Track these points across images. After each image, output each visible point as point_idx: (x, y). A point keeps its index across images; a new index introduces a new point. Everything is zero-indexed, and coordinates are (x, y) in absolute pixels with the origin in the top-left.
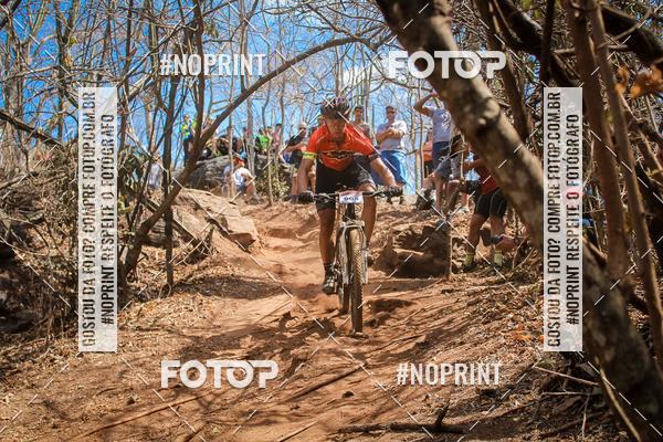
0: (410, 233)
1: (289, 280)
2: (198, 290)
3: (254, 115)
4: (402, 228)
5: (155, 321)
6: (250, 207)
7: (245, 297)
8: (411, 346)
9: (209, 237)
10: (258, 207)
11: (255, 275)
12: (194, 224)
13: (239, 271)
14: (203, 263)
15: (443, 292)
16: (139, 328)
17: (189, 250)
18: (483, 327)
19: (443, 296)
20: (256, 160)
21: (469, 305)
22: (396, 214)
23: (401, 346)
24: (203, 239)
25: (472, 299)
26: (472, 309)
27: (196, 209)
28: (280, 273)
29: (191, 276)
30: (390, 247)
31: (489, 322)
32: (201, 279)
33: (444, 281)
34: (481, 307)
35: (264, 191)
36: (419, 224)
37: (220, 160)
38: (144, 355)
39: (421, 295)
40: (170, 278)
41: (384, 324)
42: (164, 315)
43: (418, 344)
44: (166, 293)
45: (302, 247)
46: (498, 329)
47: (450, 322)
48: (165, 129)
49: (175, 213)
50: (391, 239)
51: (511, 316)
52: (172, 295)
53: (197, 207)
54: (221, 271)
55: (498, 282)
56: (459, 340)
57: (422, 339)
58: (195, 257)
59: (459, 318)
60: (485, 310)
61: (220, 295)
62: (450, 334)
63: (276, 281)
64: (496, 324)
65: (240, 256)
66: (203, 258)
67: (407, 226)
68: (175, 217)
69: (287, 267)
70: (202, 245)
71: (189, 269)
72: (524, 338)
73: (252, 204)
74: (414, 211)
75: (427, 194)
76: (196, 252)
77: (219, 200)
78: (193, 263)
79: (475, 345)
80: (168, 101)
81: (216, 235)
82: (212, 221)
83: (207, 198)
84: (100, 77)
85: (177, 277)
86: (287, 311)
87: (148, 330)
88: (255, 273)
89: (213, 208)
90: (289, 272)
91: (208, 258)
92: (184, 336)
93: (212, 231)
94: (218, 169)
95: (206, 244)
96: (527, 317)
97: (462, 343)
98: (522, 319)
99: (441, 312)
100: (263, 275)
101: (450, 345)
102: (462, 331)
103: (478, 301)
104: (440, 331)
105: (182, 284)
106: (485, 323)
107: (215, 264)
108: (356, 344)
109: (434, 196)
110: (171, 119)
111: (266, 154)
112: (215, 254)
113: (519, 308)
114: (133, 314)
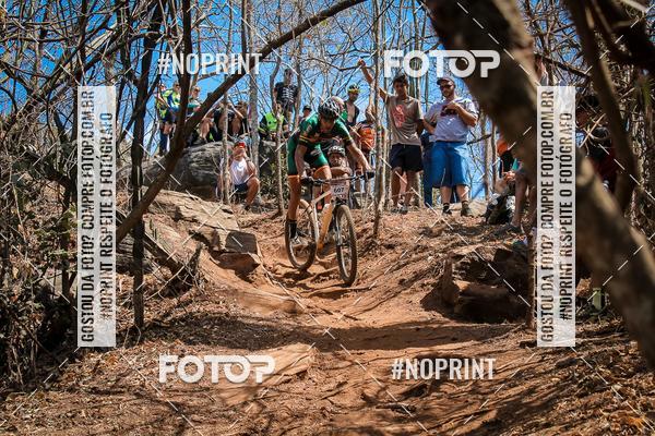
0: (476, 259)
1: (306, 322)
2: (178, 335)
3: (259, 84)
4: (464, 251)
5: (117, 380)
6: (252, 216)
7: (244, 347)
8: (476, 424)
9: (194, 261)
10: (263, 215)
11: (258, 315)
12: (174, 241)
13: (236, 309)
14: (185, 296)
15: (523, 345)
16: (95, 391)
17: (166, 279)
18: (577, 402)
19: (522, 351)
20: (262, 148)
21: (560, 366)
22: (458, 229)
23: (461, 424)
24: (187, 262)
25: (563, 358)
26: (563, 373)
27: (176, 220)
28: (294, 312)
29: (167, 315)
30: (448, 277)
31: (587, 394)
32: (182, 319)
33: (524, 329)
34: (576, 370)
35: (272, 192)
36: (489, 246)
37: (211, 149)
38: (102, 429)
39: (491, 348)
40: (139, 317)
41: (438, 390)
42: (130, 371)
43: (485, 424)
44: (133, 339)
45: (324, 275)
46: (598, 406)
47: (531, 391)
48: (134, 110)
49: (147, 226)
50: (448, 266)
51: (618, 387)
52: (141, 342)
53: (178, 217)
54: (211, 307)
55: (601, 333)
56: (543, 420)
57: (492, 415)
58: (174, 288)
59: (544, 385)
60: (580, 377)
61: (209, 343)
62: (531, 410)
63: (288, 323)
64: (595, 398)
65: (236, 286)
66: (186, 289)
67: (472, 248)
68: (148, 232)
69: (302, 303)
70: (184, 271)
71: (166, 304)
72: (636, 421)
73: (255, 211)
74: (482, 224)
75: (502, 200)
76: (176, 280)
77: (207, 206)
78: (171, 296)
79: (567, 429)
80: (139, 70)
81: (204, 256)
82: (198, 237)
83: (191, 204)
84: (44, 33)
85: (149, 316)
86: (303, 367)
87: (108, 393)
88: (257, 312)
89: (200, 218)
90: (307, 310)
91: (193, 290)
92: (159, 402)
93: (198, 251)
94: (207, 160)
95: (190, 270)
96: (641, 389)
97: (547, 425)
98: (634, 392)
99: (519, 375)
100: (270, 314)
101: (530, 427)
102: (548, 406)
103: (572, 362)
104: (517, 404)
105: (155, 326)
106: (580, 396)
107: (202, 297)
108: (399, 420)
109: (512, 204)
110: (144, 95)
111: (274, 140)
112: (202, 285)
113: (629, 376)
114: (87, 370)
